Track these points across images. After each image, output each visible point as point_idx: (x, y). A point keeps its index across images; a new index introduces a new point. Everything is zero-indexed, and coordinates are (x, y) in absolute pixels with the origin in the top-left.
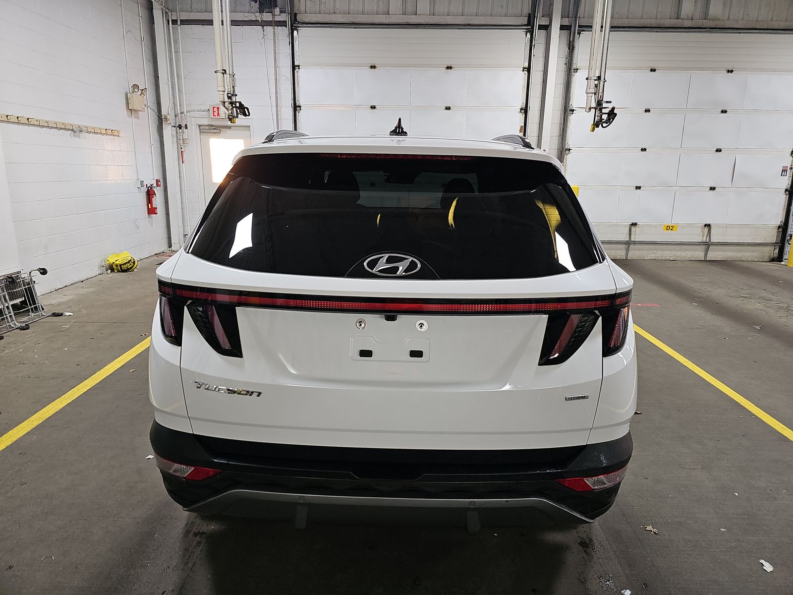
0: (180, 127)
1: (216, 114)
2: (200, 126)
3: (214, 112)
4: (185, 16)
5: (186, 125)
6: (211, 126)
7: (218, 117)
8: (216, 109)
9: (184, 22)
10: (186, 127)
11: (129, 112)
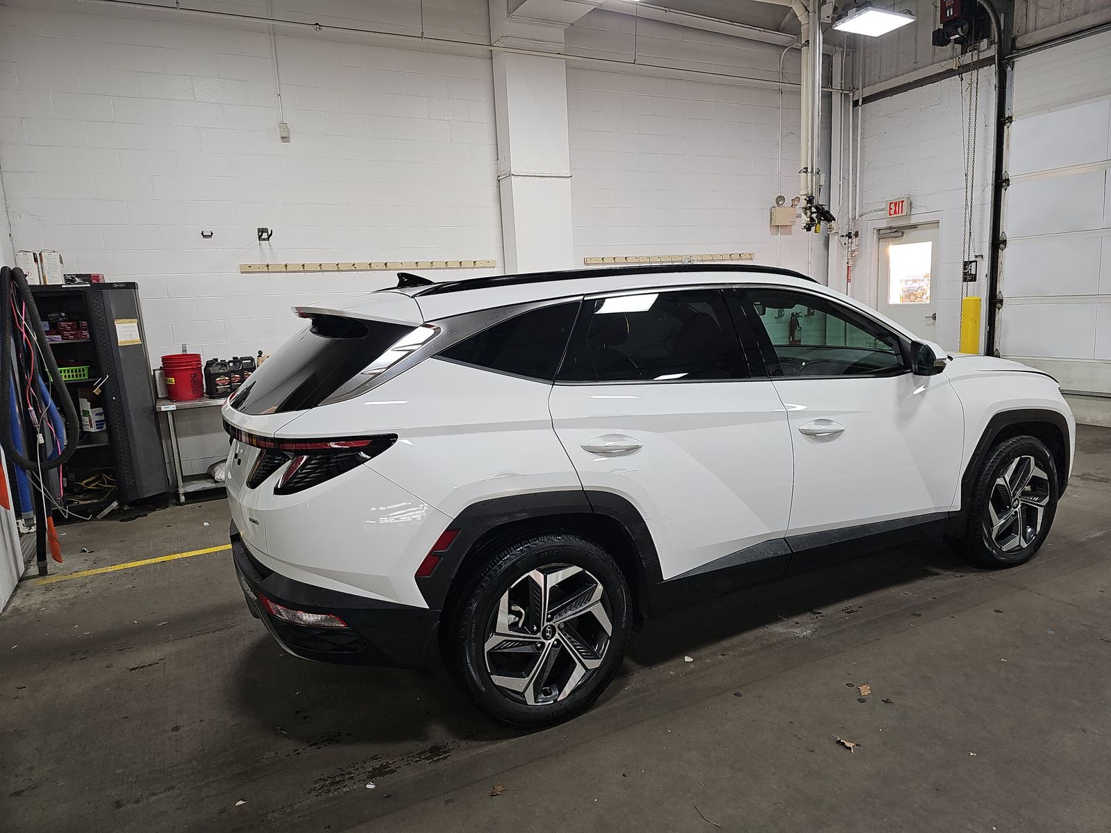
0: (849, 236)
1: (892, 212)
2: (879, 230)
3: (891, 209)
4: (868, 92)
5: (857, 233)
6: (890, 228)
7: (895, 215)
8: (893, 206)
9: (867, 100)
10: (857, 235)
11: (774, 230)
